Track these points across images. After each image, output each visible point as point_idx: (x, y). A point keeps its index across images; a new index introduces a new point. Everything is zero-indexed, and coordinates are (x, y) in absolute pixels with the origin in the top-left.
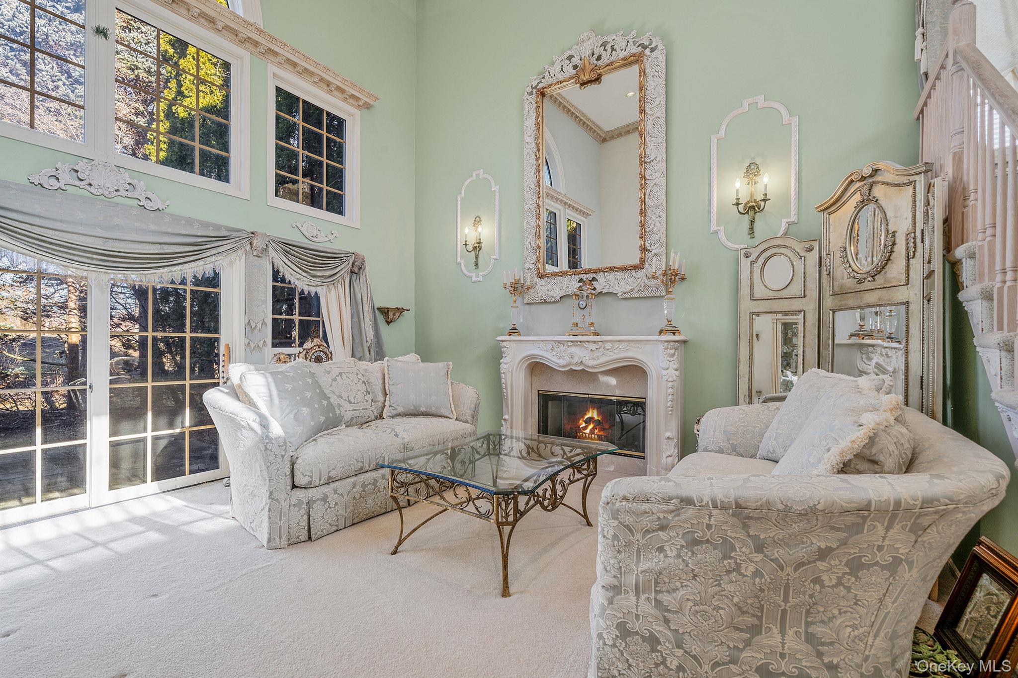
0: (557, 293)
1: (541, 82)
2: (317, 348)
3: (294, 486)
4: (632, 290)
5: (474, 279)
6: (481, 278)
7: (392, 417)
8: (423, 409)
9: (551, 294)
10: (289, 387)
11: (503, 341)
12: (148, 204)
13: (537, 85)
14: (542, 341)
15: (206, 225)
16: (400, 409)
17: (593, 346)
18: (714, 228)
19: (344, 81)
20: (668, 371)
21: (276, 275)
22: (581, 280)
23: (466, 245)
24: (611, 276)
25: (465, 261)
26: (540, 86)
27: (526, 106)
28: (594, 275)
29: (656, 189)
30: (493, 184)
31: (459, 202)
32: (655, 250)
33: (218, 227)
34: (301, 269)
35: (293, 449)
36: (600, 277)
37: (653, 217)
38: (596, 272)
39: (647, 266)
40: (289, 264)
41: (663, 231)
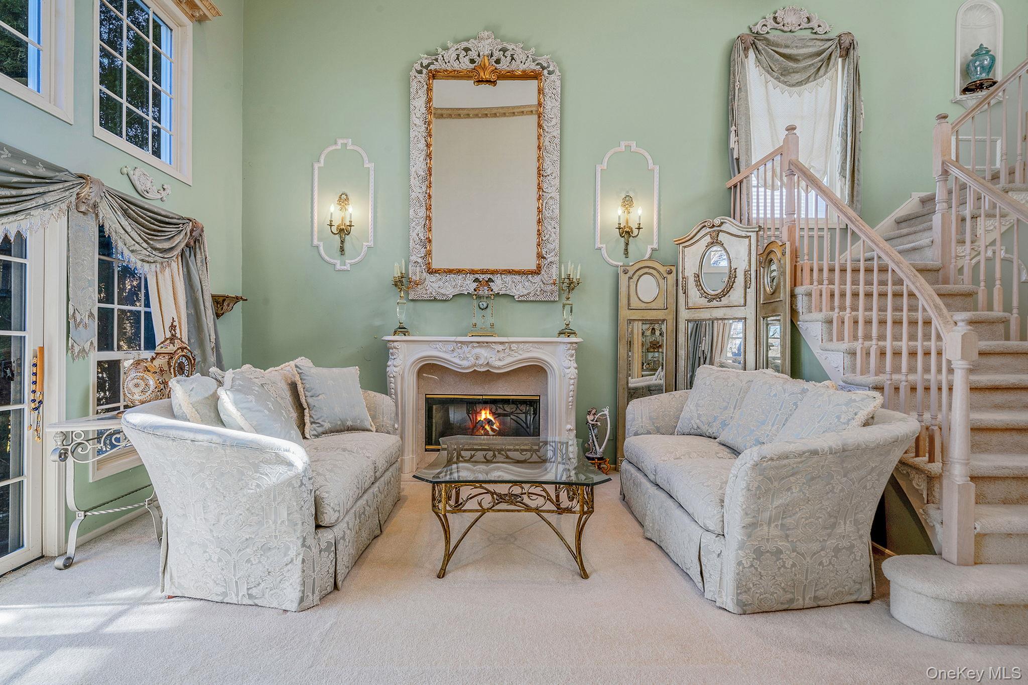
0: (450, 291)
1: (433, 63)
2: (180, 353)
3: (318, 527)
4: (529, 294)
5: (338, 267)
6: (348, 267)
7: (317, 436)
8: (349, 423)
9: (443, 291)
11: (393, 341)
13: (429, 65)
14: (440, 341)
15: (28, 158)
16: (327, 425)
17: (500, 347)
18: (598, 245)
20: (569, 370)
22: (476, 280)
23: (331, 225)
24: (508, 278)
25: (327, 246)
26: (432, 67)
27: (414, 84)
28: (491, 276)
29: (551, 202)
30: (366, 159)
31: (316, 172)
32: (550, 258)
33: (33, 161)
36: (498, 279)
37: (549, 228)
38: (494, 272)
39: (543, 272)
40: (129, 228)
41: (557, 241)
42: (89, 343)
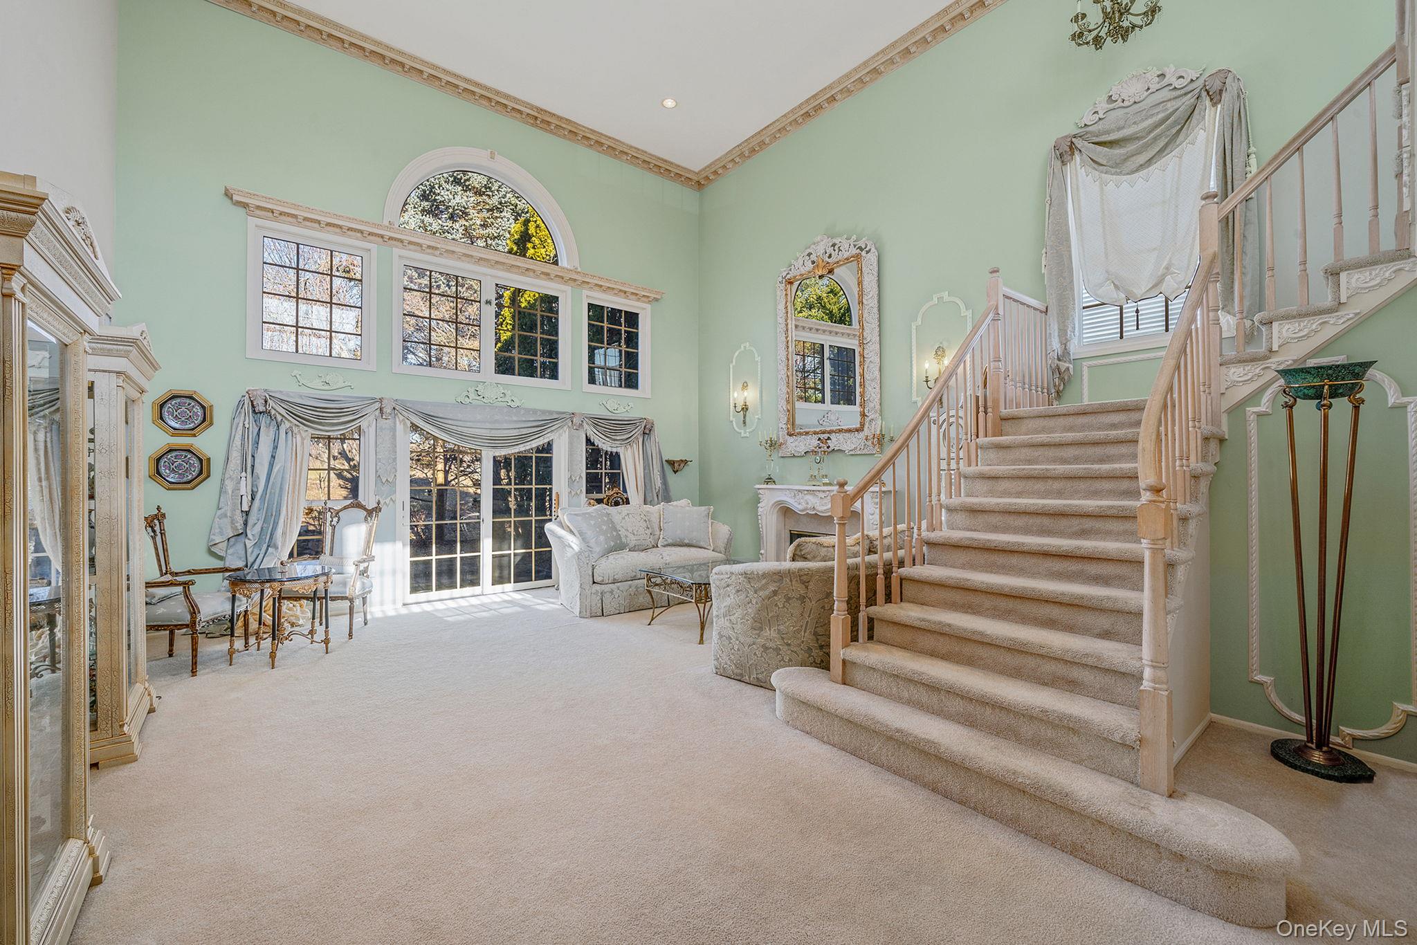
0: (802, 449)
1: (788, 274)
2: (615, 495)
3: (594, 583)
4: (856, 448)
5: (743, 435)
6: (747, 435)
7: (664, 546)
8: (687, 541)
9: (798, 449)
10: (592, 522)
11: (759, 489)
12: (512, 404)
13: (786, 276)
14: (788, 489)
15: (544, 412)
16: (670, 541)
17: (822, 495)
18: (914, 399)
19: (637, 288)
20: (873, 516)
21: (588, 441)
22: (819, 439)
23: (736, 406)
24: (841, 436)
25: (736, 419)
26: (788, 276)
27: (778, 293)
28: (828, 435)
29: (872, 365)
30: (756, 356)
31: (731, 370)
32: (871, 415)
33: (551, 413)
34: (605, 436)
35: (594, 560)
36: (833, 436)
37: (870, 389)
38: (830, 432)
39: (866, 429)
40: (597, 433)
41: (877, 400)
42: (579, 490)
